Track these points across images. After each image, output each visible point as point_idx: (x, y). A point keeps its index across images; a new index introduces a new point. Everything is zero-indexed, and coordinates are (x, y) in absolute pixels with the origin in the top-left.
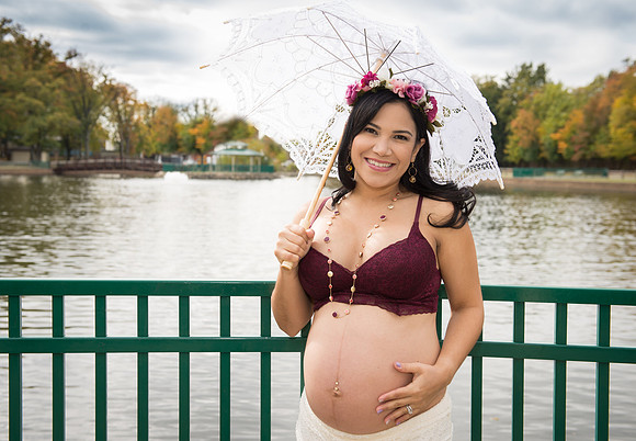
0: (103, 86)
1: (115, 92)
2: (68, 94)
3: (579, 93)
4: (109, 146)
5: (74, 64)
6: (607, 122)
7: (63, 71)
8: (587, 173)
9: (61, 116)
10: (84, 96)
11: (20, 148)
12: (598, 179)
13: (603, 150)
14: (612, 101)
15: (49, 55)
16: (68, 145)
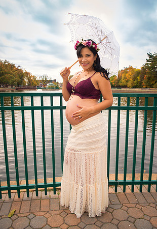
0: (25, 72)
1: (27, 74)
2: (18, 74)
4: (26, 84)
5: (19, 68)
6: (121, 79)
7: (17, 70)
8: (118, 88)
9: (17, 78)
10: (21, 75)
11: (9, 85)
14: (122, 75)
15: (14, 66)
16: (18, 84)
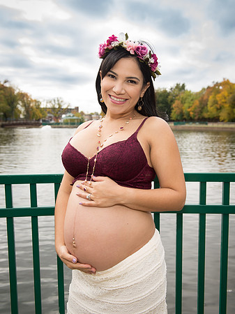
1: (23, 96)
2: (5, 97)
3: (197, 94)
4: (22, 116)
5: (7, 85)
6: (207, 104)
7: (3, 88)
8: (200, 123)
10: (12, 97)
12: (204, 126)
13: (206, 115)
14: (209, 97)
16: (6, 116)
